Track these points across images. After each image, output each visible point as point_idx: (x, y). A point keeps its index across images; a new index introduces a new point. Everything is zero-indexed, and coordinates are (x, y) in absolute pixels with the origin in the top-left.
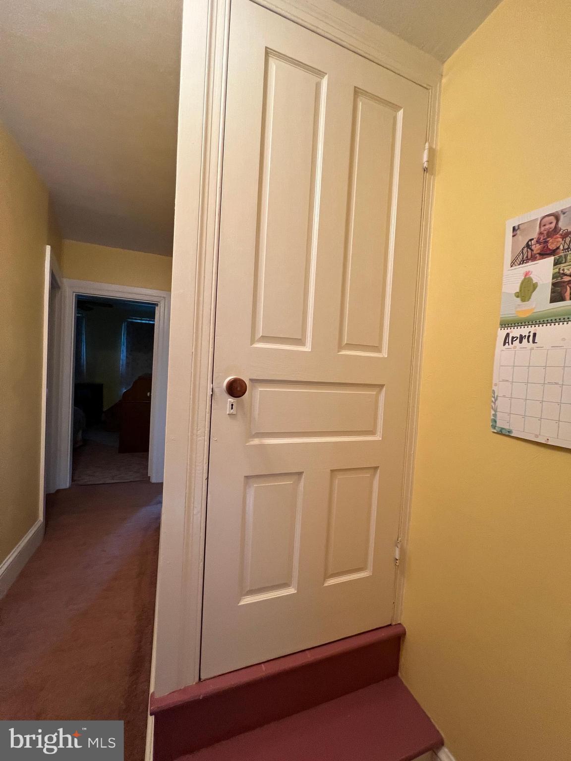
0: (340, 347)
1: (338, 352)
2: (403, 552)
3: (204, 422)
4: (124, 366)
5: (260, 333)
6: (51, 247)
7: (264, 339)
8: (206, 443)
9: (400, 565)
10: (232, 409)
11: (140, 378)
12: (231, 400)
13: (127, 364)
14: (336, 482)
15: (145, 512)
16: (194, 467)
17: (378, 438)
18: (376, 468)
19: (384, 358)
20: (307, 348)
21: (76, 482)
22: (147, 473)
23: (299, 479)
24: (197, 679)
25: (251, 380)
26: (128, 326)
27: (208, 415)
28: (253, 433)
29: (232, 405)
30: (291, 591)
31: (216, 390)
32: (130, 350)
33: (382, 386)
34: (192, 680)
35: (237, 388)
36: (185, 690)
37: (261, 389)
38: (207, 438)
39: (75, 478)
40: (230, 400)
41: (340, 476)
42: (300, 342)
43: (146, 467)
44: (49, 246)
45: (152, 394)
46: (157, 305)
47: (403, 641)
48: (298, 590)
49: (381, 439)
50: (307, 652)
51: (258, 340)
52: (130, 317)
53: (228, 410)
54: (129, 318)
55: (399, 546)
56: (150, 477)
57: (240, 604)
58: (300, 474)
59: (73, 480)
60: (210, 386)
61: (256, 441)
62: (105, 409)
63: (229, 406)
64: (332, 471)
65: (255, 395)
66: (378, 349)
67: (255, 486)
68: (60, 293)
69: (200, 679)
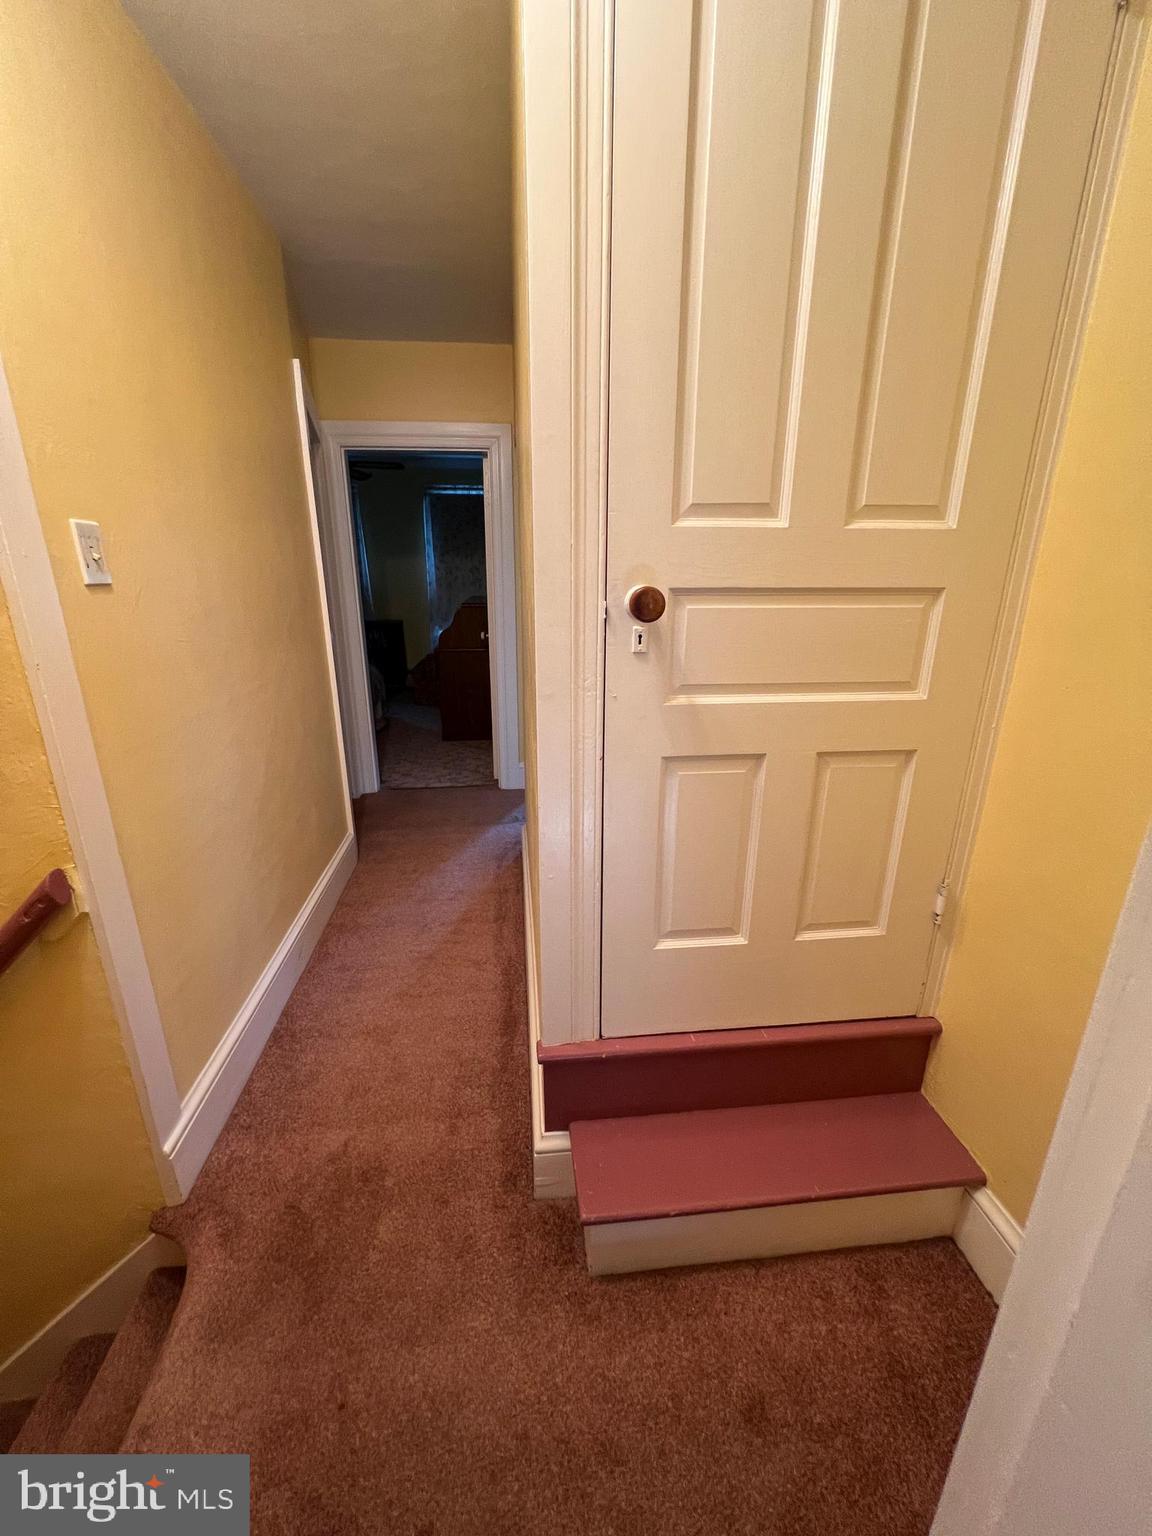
0: (852, 513)
1: (846, 524)
2: (952, 904)
3: (593, 666)
4: (434, 584)
5: (689, 498)
6: (300, 362)
7: (698, 509)
8: (599, 702)
9: (944, 925)
10: (640, 643)
11: (466, 606)
12: (638, 627)
13: (438, 580)
14: (827, 776)
15: (495, 835)
16: (581, 739)
17: (920, 695)
18: (910, 753)
19: (949, 531)
20: (781, 522)
21: (387, 784)
22: (492, 772)
23: (759, 766)
24: (598, 1037)
25: (674, 591)
26: (433, 506)
27: (600, 655)
28: (678, 685)
29: (640, 637)
30: (739, 940)
31: (611, 611)
32: (442, 552)
33: (938, 591)
34: (591, 1036)
35: (648, 605)
36: (581, 1044)
37: (691, 606)
38: (599, 693)
39: (383, 779)
40: (635, 627)
41: (834, 765)
42: (766, 509)
43: (490, 764)
44: (298, 360)
45: (489, 635)
46: (485, 455)
47: (936, 1043)
48: (751, 939)
49: (925, 698)
50: (762, 1031)
51: (685, 512)
52: (434, 485)
53: (633, 646)
54: (431, 488)
55: (944, 893)
56: (497, 780)
57: (657, 948)
58: (760, 757)
59: (382, 782)
60: (602, 604)
61: (682, 700)
62: (411, 665)
63: (634, 639)
64: (820, 755)
65: (681, 617)
66: (936, 511)
67: (680, 773)
68: (320, 452)
69: (601, 1036)
